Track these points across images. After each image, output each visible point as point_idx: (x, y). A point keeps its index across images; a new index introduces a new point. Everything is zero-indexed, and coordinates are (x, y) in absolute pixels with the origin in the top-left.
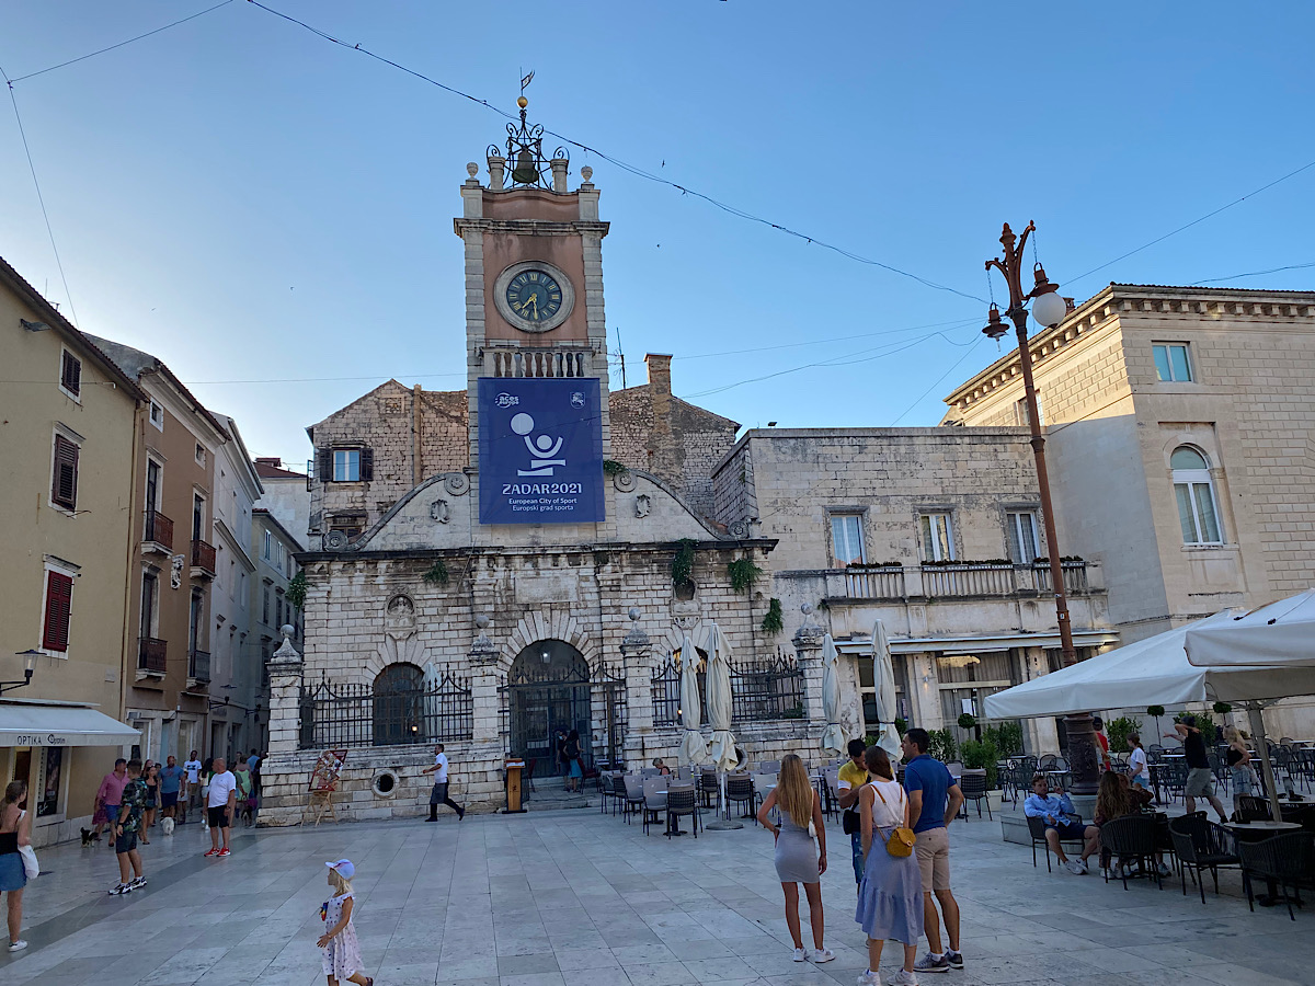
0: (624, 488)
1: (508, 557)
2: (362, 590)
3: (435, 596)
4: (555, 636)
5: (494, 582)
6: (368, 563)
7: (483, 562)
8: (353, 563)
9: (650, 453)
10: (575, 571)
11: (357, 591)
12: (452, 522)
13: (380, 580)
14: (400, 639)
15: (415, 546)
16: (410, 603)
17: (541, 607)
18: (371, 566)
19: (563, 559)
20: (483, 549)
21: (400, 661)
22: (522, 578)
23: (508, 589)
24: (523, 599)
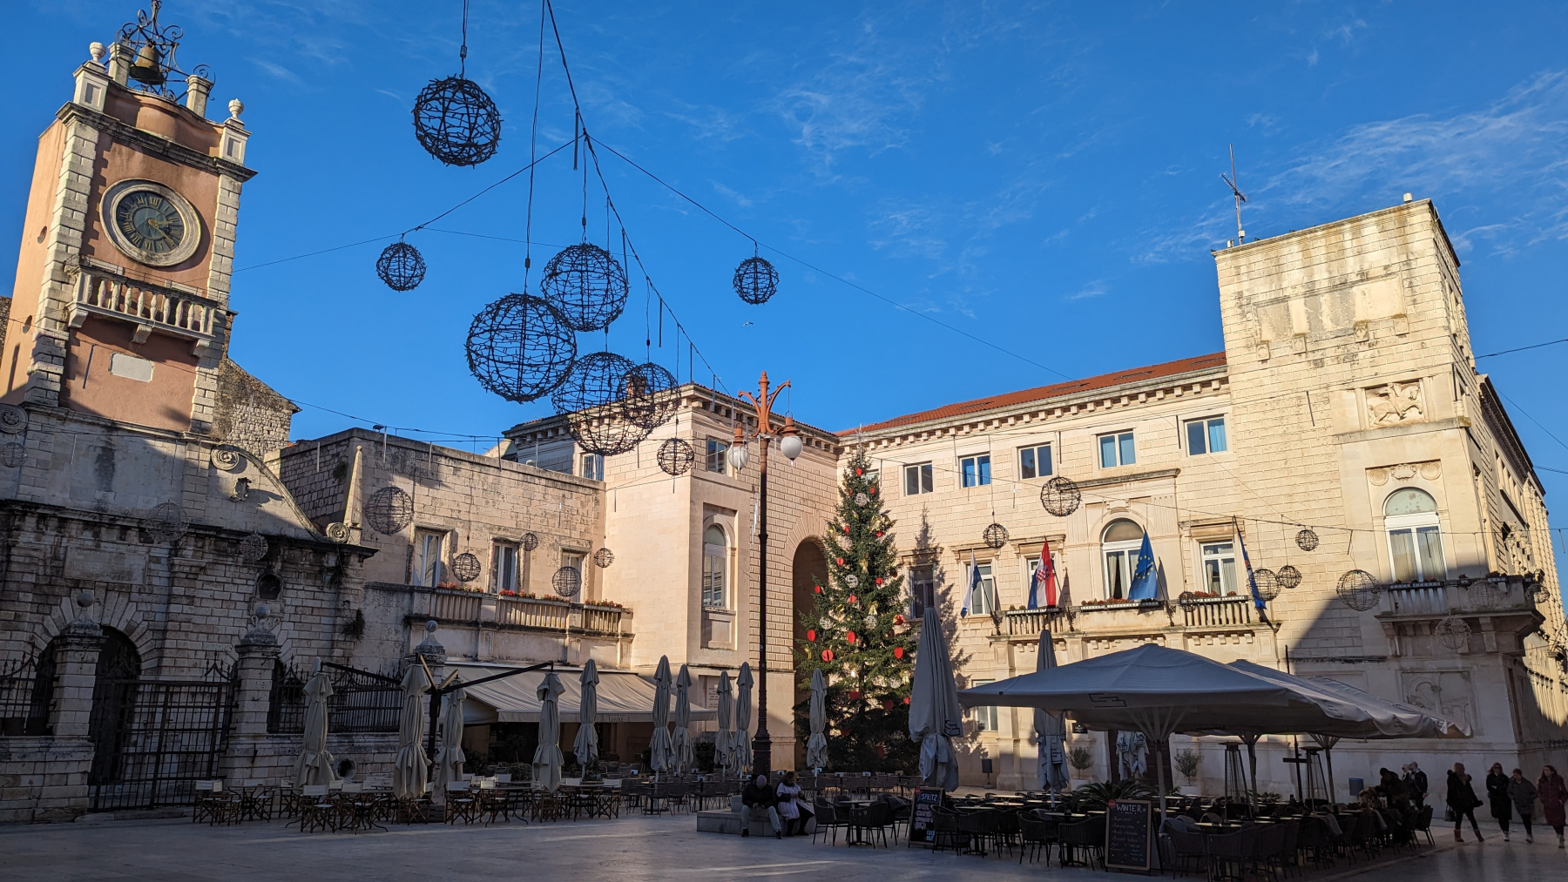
0: (222, 466)
1: (64, 522)
4: (106, 621)
5: (40, 547)
10: (145, 549)
17: (94, 584)
19: (133, 536)
22: (77, 548)
23: (55, 558)
24: (73, 572)
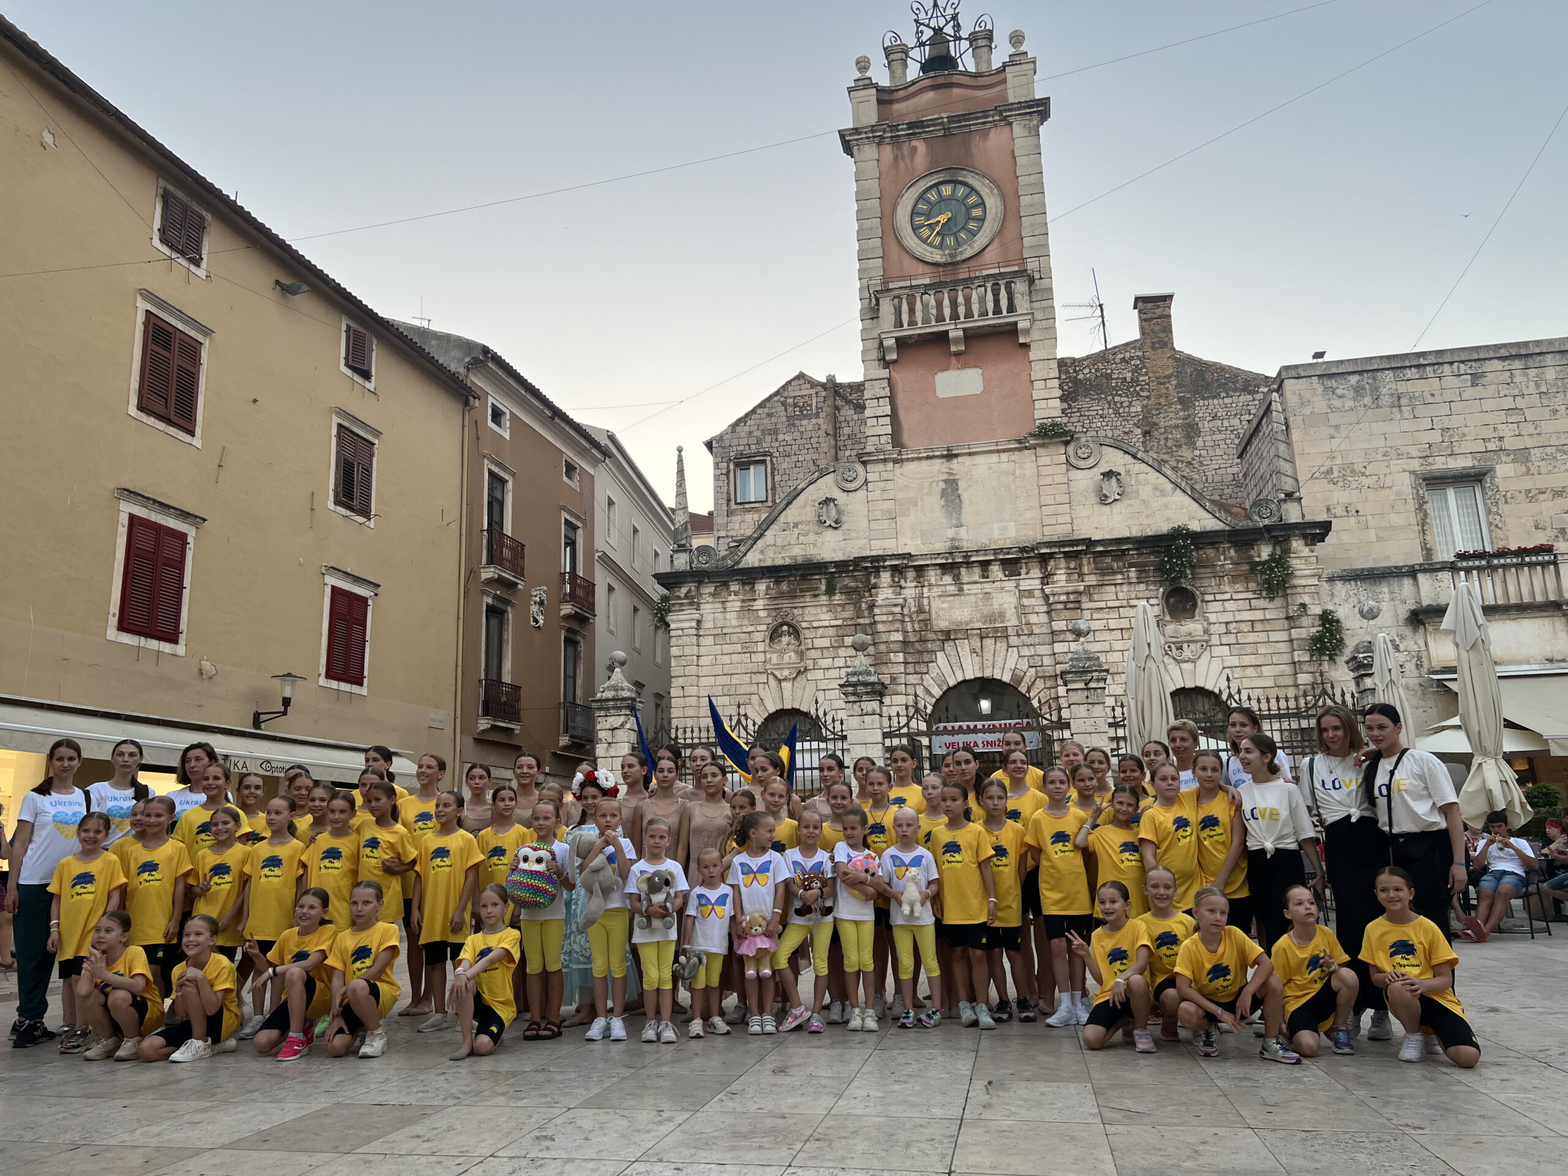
0: (1082, 464)
1: (920, 570)
2: (738, 618)
3: (826, 623)
4: (988, 674)
5: (901, 601)
6: (744, 584)
7: (885, 577)
8: (725, 584)
9: (1146, 433)
10: (1013, 584)
11: (732, 619)
12: (845, 527)
13: (759, 604)
14: (785, 679)
15: (800, 560)
16: (795, 632)
17: (966, 633)
18: (747, 588)
19: (996, 570)
20: (883, 558)
21: (788, 706)
22: (940, 596)
23: (921, 611)
24: (942, 623)
